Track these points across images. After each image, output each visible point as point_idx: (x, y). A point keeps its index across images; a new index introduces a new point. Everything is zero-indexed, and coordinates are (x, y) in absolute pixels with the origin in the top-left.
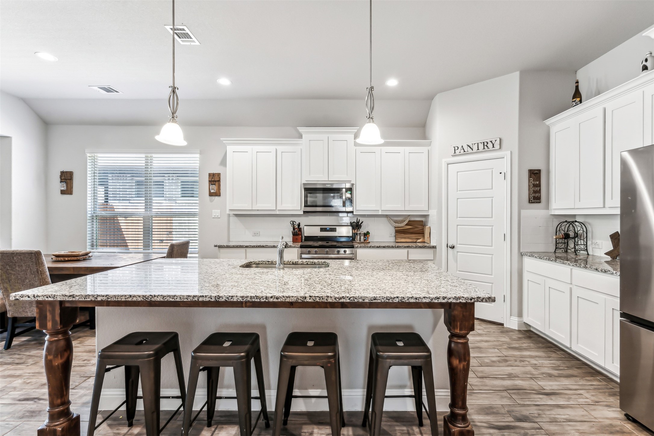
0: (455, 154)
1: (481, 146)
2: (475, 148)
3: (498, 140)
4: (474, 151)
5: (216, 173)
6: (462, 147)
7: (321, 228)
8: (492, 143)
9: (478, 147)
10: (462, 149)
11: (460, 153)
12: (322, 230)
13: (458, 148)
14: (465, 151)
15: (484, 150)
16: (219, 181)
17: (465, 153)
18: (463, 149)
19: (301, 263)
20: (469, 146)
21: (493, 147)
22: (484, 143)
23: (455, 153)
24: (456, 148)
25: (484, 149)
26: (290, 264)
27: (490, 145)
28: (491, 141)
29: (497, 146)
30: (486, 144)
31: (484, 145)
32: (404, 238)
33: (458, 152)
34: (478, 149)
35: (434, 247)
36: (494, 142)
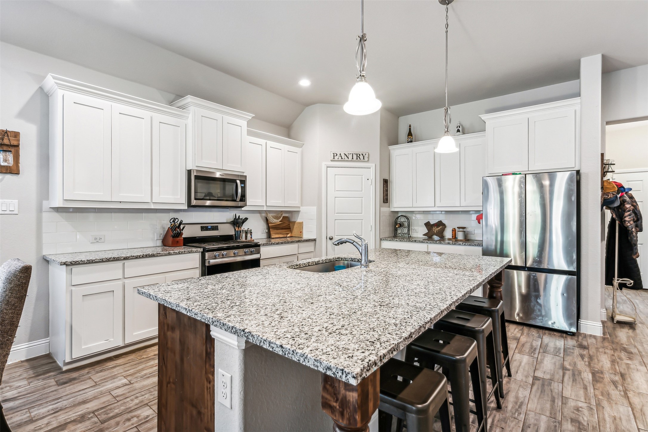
0: (334, 159)
1: (355, 157)
2: (350, 157)
3: (367, 154)
4: (349, 160)
6: (340, 154)
7: (201, 226)
8: (363, 155)
9: (353, 157)
11: (338, 160)
12: (204, 228)
13: (337, 155)
14: (342, 159)
15: (357, 160)
16: (17, 146)
17: (342, 160)
18: (341, 156)
20: (346, 155)
21: (364, 159)
22: (357, 154)
23: (334, 158)
24: (335, 155)
27: (361, 157)
28: (362, 154)
29: (366, 159)
30: (358, 155)
32: (278, 234)
33: (336, 158)
34: (353, 159)
35: (315, 240)
36: (364, 155)
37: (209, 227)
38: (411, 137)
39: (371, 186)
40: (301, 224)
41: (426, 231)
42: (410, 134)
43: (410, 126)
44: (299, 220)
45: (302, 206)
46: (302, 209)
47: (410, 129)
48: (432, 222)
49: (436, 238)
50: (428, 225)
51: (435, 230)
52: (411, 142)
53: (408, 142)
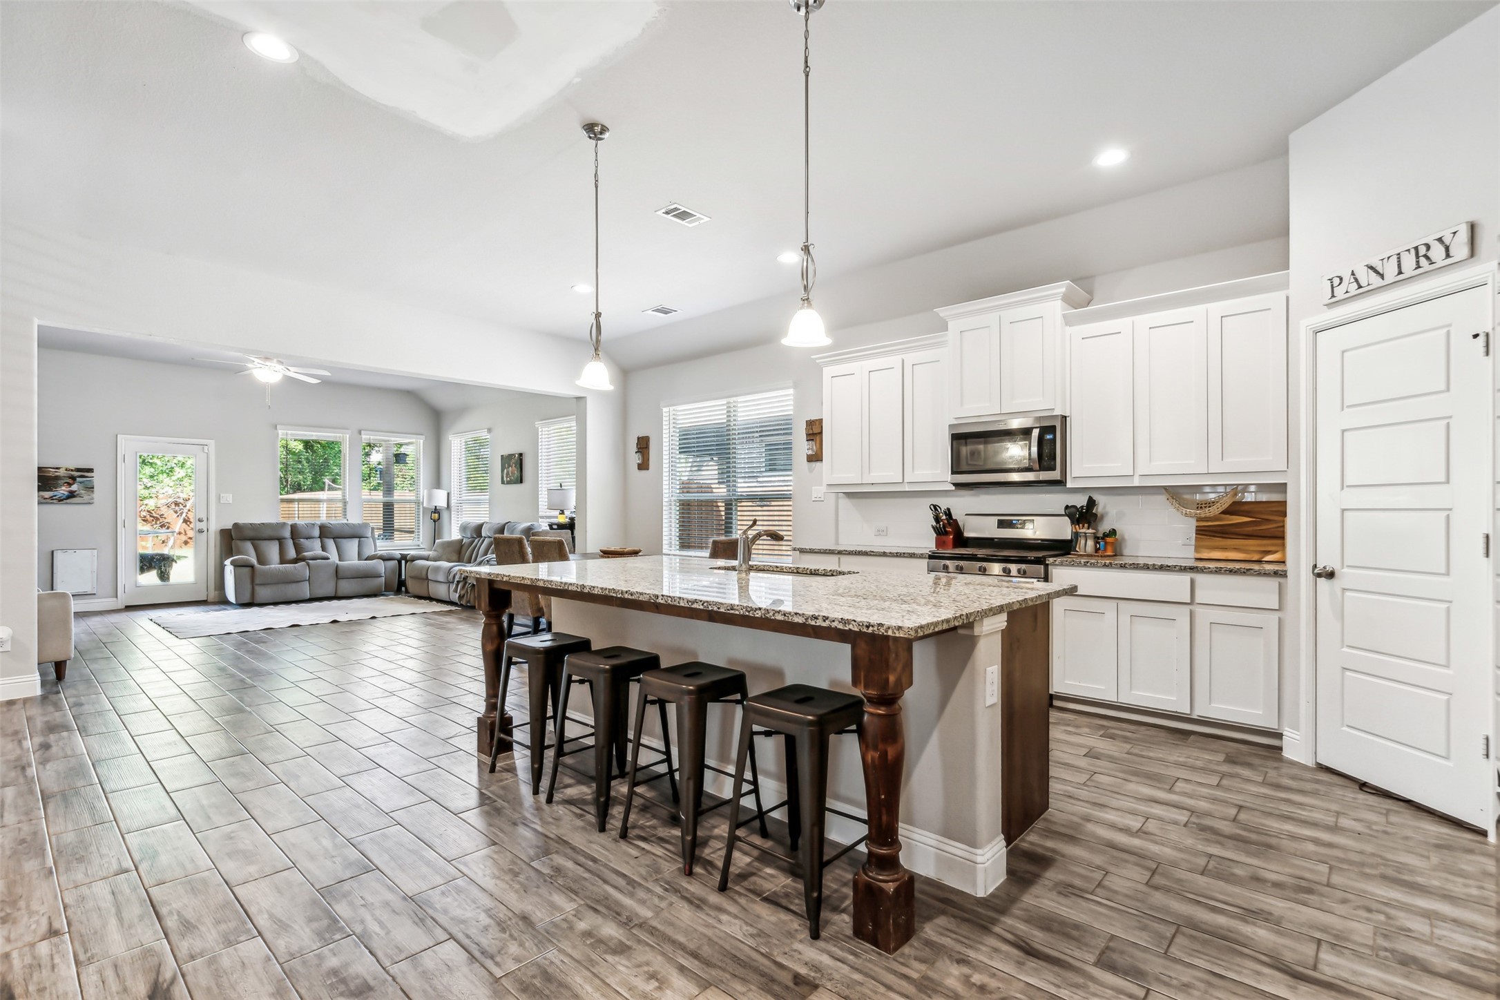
0: (1334, 299)
1: (1409, 261)
2: (1390, 270)
3: (1460, 230)
4: (1387, 282)
5: (816, 420)
6: (1353, 274)
7: (998, 520)
8: (1442, 243)
9: (1399, 266)
10: (1353, 280)
11: (1348, 295)
12: (1002, 524)
13: (1341, 279)
14: (1361, 287)
15: (1419, 271)
16: (821, 433)
17: (1363, 292)
18: (1356, 280)
19: (823, 572)
20: (1371, 268)
21: (1448, 256)
22: (1416, 249)
23: (1333, 296)
24: (1336, 281)
25: (1418, 267)
26: (806, 574)
27: (1437, 252)
28: (1440, 240)
29: (1460, 251)
30: (1422, 251)
31: (1417, 256)
32: (1224, 549)
33: (1339, 293)
34: (1400, 273)
36: (1447, 241)
45: (1288, 467)
46: (1290, 477)
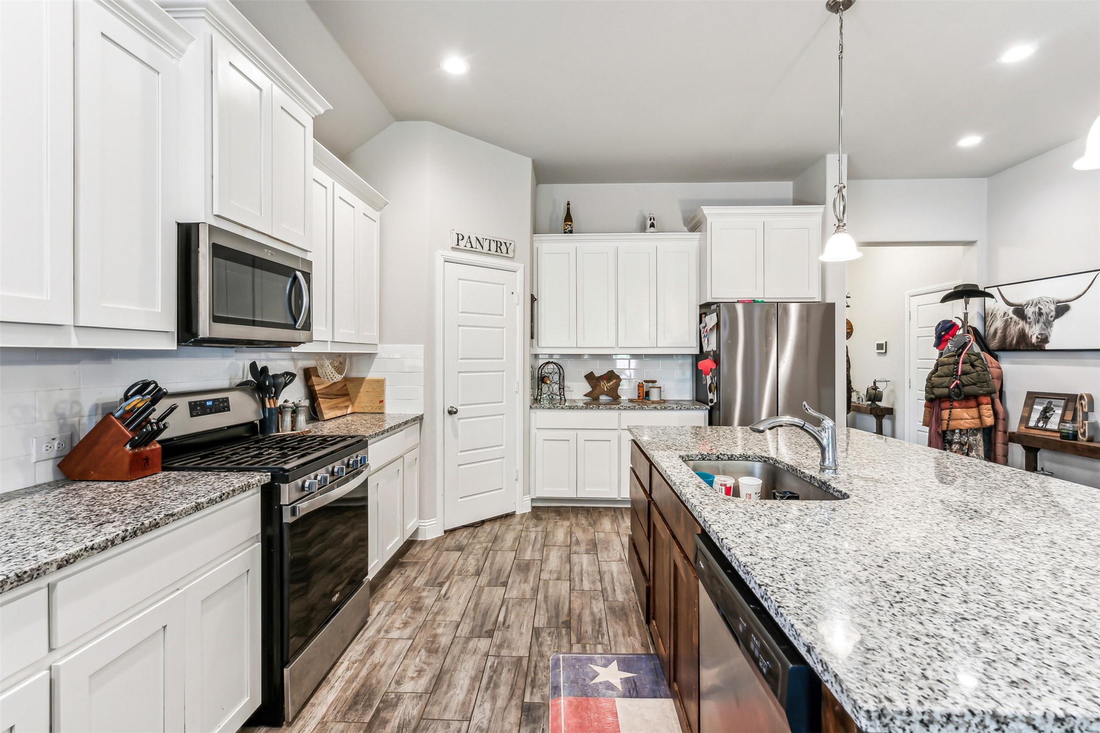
0: (458, 247)
1: (493, 246)
2: (486, 246)
3: (513, 243)
4: (483, 251)
6: (469, 237)
7: (190, 403)
8: (506, 246)
9: (490, 246)
10: (469, 241)
11: (465, 248)
13: (463, 237)
14: (472, 247)
15: (496, 253)
17: (472, 250)
18: (471, 242)
20: (478, 240)
21: (507, 253)
22: (497, 241)
23: (458, 245)
24: (460, 237)
25: (497, 251)
27: (504, 248)
28: (505, 243)
29: (511, 254)
30: (499, 245)
31: (497, 246)
32: (332, 408)
33: (462, 244)
34: (490, 250)
35: (420, 419)
36: (508, 245)
37: (208, 403)
38: (568, 223)
39: (518, 307)
40: (381, 383)
41: (588, 389)
42: (568, 218)
43: (568, 204)
44: (372, 374)
45: (380, 342)
46: (384, 351)
47: (568, 209)
48: (597, 374)
49: (603, 398)
50: (590, 377)
51: (605, 385)
52: (571, 232)
53: (565, 233)
